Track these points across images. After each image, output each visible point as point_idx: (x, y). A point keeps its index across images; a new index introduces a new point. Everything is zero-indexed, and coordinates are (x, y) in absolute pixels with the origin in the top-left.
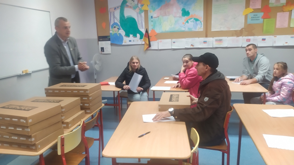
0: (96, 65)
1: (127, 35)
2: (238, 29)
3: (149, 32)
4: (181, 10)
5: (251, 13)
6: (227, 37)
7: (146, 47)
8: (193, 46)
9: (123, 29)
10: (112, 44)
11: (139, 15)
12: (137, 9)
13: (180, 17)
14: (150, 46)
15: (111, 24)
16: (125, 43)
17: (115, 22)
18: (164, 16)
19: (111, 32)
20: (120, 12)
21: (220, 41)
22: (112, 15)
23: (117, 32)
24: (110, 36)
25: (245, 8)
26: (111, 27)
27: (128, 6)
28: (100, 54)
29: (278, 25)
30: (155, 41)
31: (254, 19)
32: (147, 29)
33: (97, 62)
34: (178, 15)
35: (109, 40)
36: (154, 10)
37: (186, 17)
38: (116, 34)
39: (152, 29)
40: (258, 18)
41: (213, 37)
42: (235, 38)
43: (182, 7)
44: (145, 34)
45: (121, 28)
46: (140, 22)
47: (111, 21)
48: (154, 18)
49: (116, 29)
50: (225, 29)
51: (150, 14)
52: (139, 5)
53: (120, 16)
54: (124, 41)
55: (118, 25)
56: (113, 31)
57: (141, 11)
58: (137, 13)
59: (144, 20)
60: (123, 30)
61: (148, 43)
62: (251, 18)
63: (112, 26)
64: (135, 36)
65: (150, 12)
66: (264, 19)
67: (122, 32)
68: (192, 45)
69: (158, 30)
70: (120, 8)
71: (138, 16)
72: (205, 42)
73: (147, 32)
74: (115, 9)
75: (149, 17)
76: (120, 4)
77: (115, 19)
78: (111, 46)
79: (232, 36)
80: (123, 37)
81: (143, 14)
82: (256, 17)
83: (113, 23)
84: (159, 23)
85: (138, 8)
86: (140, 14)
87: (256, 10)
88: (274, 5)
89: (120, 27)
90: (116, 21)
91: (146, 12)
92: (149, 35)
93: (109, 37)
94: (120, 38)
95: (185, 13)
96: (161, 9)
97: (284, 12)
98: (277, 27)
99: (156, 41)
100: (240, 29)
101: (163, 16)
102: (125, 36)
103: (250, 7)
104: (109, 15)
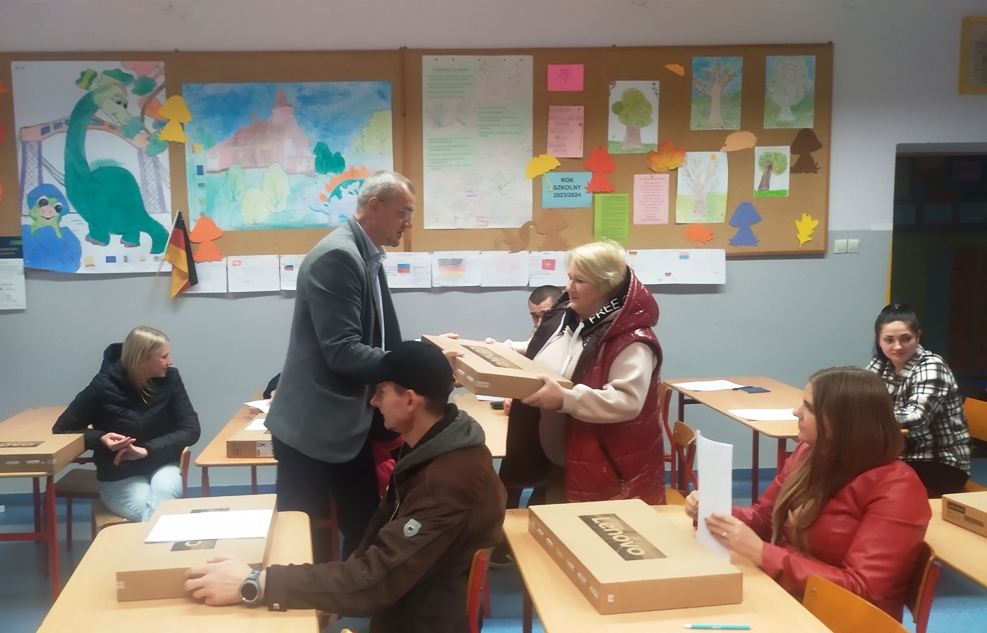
1: (99, 236)
2: (514, 222)
3: (192, 226)
4: (313, 148)
5: (551, 170)
6: (478, 252)
7: (179, 283)
9: (79, 212)
10: (29, 273)
11: (148, 161)
12: (138, 136)
13: (309, 174)
14: (193, 279)
15: (28, 190)
16: (87, 266)
17: (45, 182)
18: (248, 168)
19: (26, 221)
20: (67, 145)
21: (457, 263)
22: (30, 154)
23: (52, 223)
24: (20, 238)
25: (531, 153)
26: (25, 201)
27: (99, 123)
29: (640, 217)
30: (215, 262)
31: (563, 191)
32: (180, 214)
34: (301, 168)
35: (18, 254)
36: (209, 145)
37: (331, 174)
38: (49, 229)
39: (202, 214)
40: (574, 191)
41: (431, 250)
42: (503, 255)
43: (314, 137)
44: (174, 232)
45: (72, 209)
46: (153, 185)
47: (27, 176)
48: (210, 175)
49: (49, 210)
50: (472, 224)
51: (193, 159)
52: (149, 122)
53: (66, 160)
54: (82, 260)
55: (58, 195)
56: (35, 219)
57: (156, 145)
58: (140, 152)
59: (169, 180)
61: (185, 268)
62: (555, 187)
63: (29, 198)
64: (131, 240)
65: (194, 152)
66: (594, 193)
67: (77, 224)
69: (224, 221)
70: (65, 128)
71: (142, 164)
72: (403, 269)
73: (180, 224)
74: (45, 130)
75: (191, 170)
76: (67, 113)
77: (44, 170)
78: (26, 278)
79: (496, 247)
80: (77, 242)
81: (164, 158)
82: (570, 187)
83: (36, 185)
84: (231, 193)
85: (143, 131)
86: (153, 156)
87: (567, 164)
88: (624, 150)
90: (48, 179)
91: (177, 150)
92: (191, 238)
93: (18, 243)
94: (67, 248)
95: (328, 161)
96: (235, 143)
97: (655, 172)
98: (637, 221)
99: (220, 260)
100: (520, 226)
101: (243, 168)
102: (87, 239)
103: (549, 150)
104: (17, 153)
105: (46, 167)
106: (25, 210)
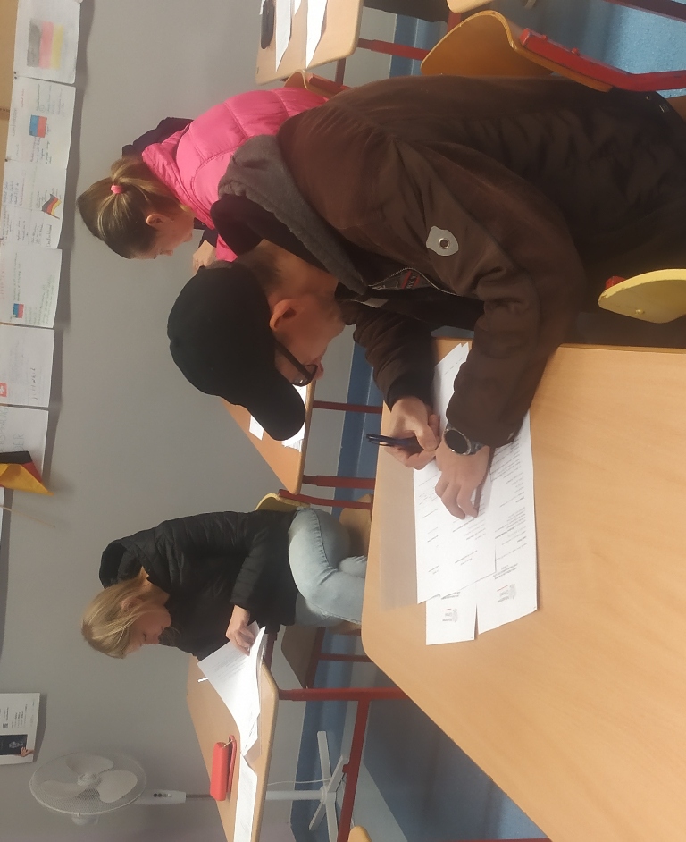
0: (100, 790)
8: (53, 200)
21: (37, 34)
28: (35, 759)
33: (83, 783)
68: (47, 208)
72: (38, 127)
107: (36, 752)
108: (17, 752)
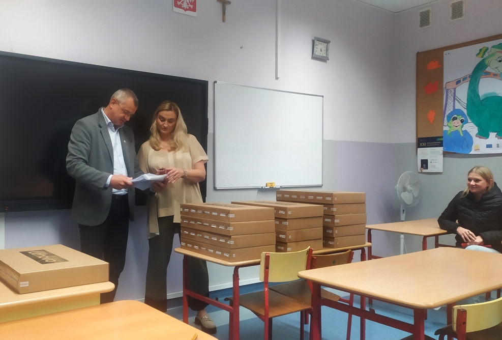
0: (406, 192)
1: (483, 134)
9: (473, 122)
10: (445, 154)
15: (447, 113)
16: (475, 150)
17: (456, 108)
19: (445, 128)
20: (469, 88)
22: (450, 95)
23: (459, 128)
24: (442, 137)
26: (446, 118)
27: (488, 74)
28: (419, 173)
33: (409, 187)
35: (441, 145)
38: (457, 132)
45: (469, 121)
47: (448, 106)
49: (458, 122)
53: (468, 96)
54: (473, 147)
55: (463, 114)
60: (472, 124)
63: (447, 117)
67: (472, 129)
70: (469, 79)
74: (458, 82)
76: (470, 71)
78: (444, 157)
80: (471, 138)
83: (452, 110)
89: (468, 117)
90: (458, 106)
93: (441, 139)
94: (466, 140)
102: (476, 136)
104: (443, 95)
105: (457, 100)
106: (446, 123)
107: (422, 173)
108: (422, 167)
